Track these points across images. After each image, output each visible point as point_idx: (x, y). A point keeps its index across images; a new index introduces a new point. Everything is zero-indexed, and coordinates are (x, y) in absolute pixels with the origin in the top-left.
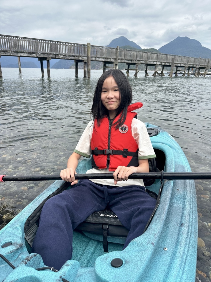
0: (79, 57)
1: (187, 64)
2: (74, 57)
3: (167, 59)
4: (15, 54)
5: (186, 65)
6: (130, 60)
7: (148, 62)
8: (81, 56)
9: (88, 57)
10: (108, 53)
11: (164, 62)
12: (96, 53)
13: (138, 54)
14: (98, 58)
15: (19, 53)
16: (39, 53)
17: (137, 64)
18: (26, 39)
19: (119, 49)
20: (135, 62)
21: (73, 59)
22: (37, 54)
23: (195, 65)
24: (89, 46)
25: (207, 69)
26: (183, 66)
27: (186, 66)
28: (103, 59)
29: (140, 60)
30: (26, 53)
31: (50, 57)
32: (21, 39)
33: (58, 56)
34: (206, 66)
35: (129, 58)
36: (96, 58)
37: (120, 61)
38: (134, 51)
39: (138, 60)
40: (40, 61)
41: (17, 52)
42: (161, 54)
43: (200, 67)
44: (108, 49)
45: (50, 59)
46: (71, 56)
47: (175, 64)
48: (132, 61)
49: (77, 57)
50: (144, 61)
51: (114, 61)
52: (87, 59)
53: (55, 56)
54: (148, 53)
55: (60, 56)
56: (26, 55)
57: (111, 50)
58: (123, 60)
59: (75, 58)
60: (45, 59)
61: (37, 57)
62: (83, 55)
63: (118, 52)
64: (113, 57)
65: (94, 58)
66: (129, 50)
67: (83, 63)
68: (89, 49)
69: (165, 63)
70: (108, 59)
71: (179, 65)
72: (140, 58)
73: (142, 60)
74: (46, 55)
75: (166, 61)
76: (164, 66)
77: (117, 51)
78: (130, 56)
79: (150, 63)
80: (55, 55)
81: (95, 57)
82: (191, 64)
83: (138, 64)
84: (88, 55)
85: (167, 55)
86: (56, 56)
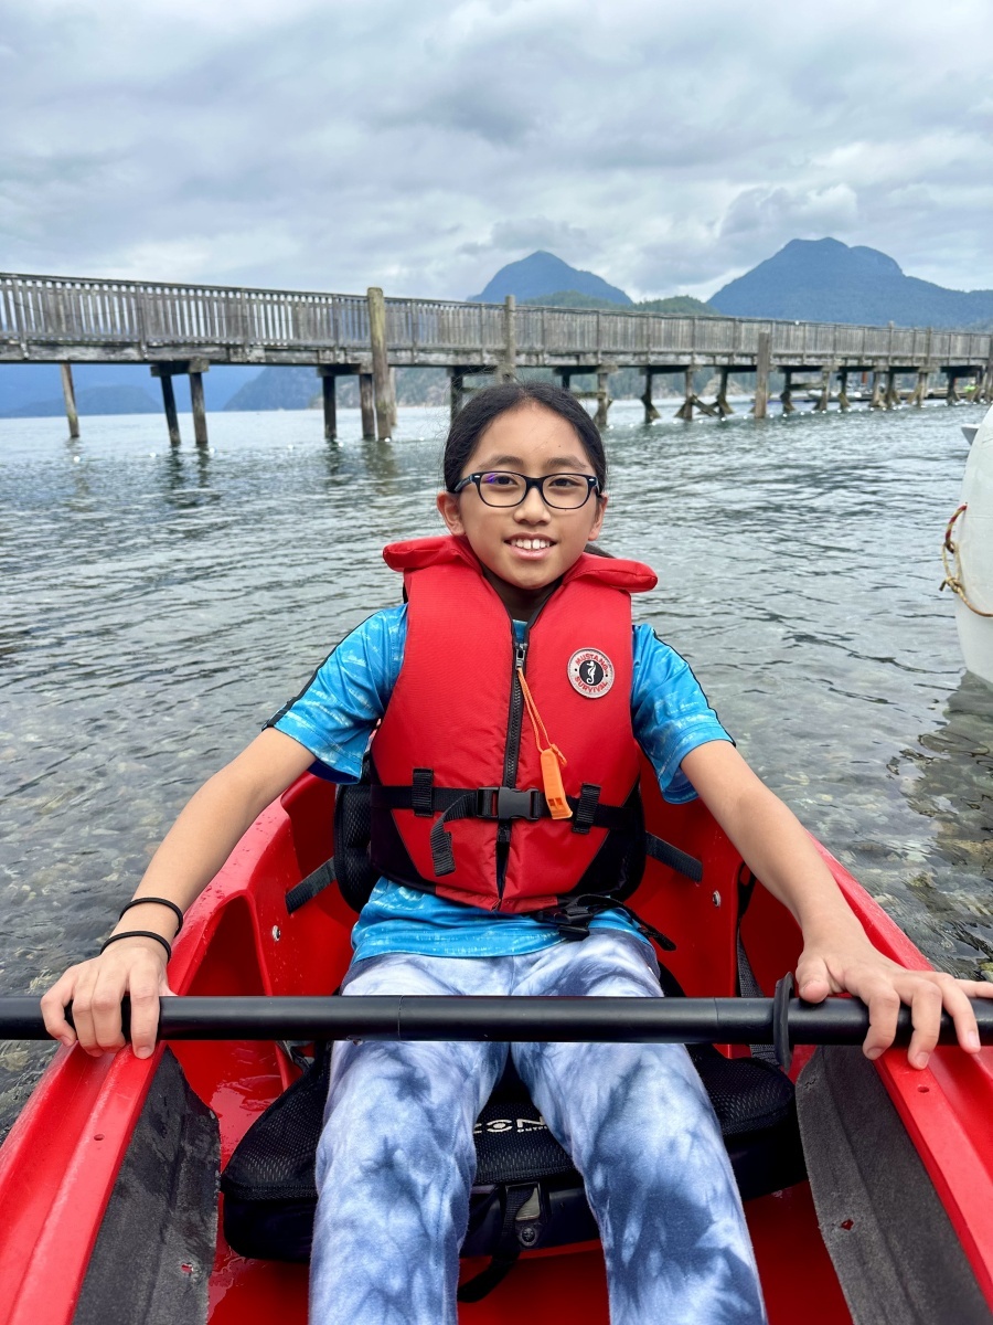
0: (337, 352)
1: (832, 356)
2: (315, 354)
3: (735, 340)
4: (45, 354)
5: (829, 362)
6: (569, 354)
7: (653, 359)
8: (343, 349)
9: (374, 349)
10: (467, 327)
11: (724, 355)
12: (415, 332)
13: (605, 323)
14: (423, 350)
15: (60, 349)
16: (155, 344)
17: (600, 371)
18: (91, 285)
19: (514, 309)
20: (592, 361)
21: (307, 361)
22: (144, 347)
23: (868, 358)
24: (377, 301)
25: (926, 374)
26: (815, 364)
27: (829, 364)
28: (448, 354)
29: (613, 348)
30: (95, 345)
31: (202, 360)
32: (68, 286)
33: (240, 350)
34: (919, 359)
35: (563, 346)
36: (415, 354)
37: (522, 359)
38: (586, 313)
39: (605, 353)
40: (158, 380)
41: (53, 345)
42: (709, 319)
43: (890, 364)
44: (466, 310)
45: (204, 367)
46: (299, 351)
47: (777, 359)
48: (578, 357)
49: (328, 352)
50: (635, 354)
51: (495, 362)
52: (374, 359)
53: (228, 354)
54: (648, 318)
55: (247, 350)
56: (92, 354)
57: (480, 316)
58: (537, 355)
59: (318, 358)
60: (181, 366)
61: (145, 362)
62: (355, 342)
63: (512, 321)
64: (489, 346)
65: (403, 354)
66: (560, 311)
67: (356, 378)
68: (377, 315)
69: (729, 355)
70: (467, 353)
71: (797, 364)
72: (615, 343)
73: (622, 348)
74: (183, 349)
75: (734, 347)
76: (727, 370)
77: (507, 318)
78: (570, 336)
79: (662, 364)
80: (224, 349)
81: (411, 350)
82: (851, 353)
83: (605, 371)
84: (376, 343)
85: (737, 323)
86: (231, 351)
